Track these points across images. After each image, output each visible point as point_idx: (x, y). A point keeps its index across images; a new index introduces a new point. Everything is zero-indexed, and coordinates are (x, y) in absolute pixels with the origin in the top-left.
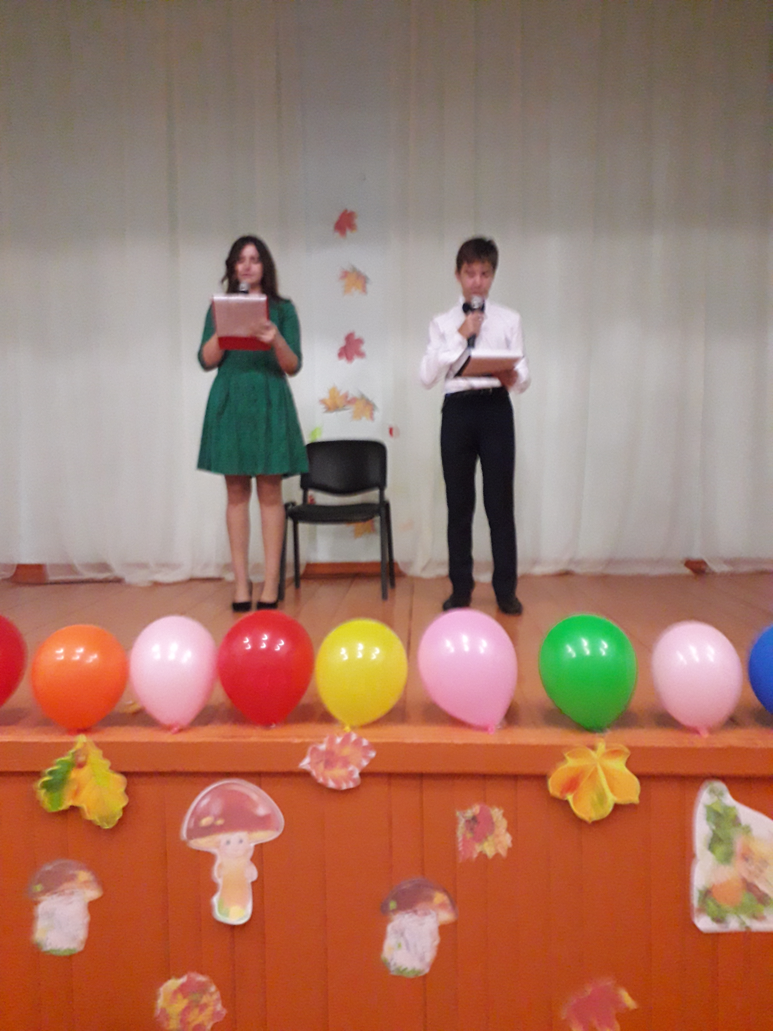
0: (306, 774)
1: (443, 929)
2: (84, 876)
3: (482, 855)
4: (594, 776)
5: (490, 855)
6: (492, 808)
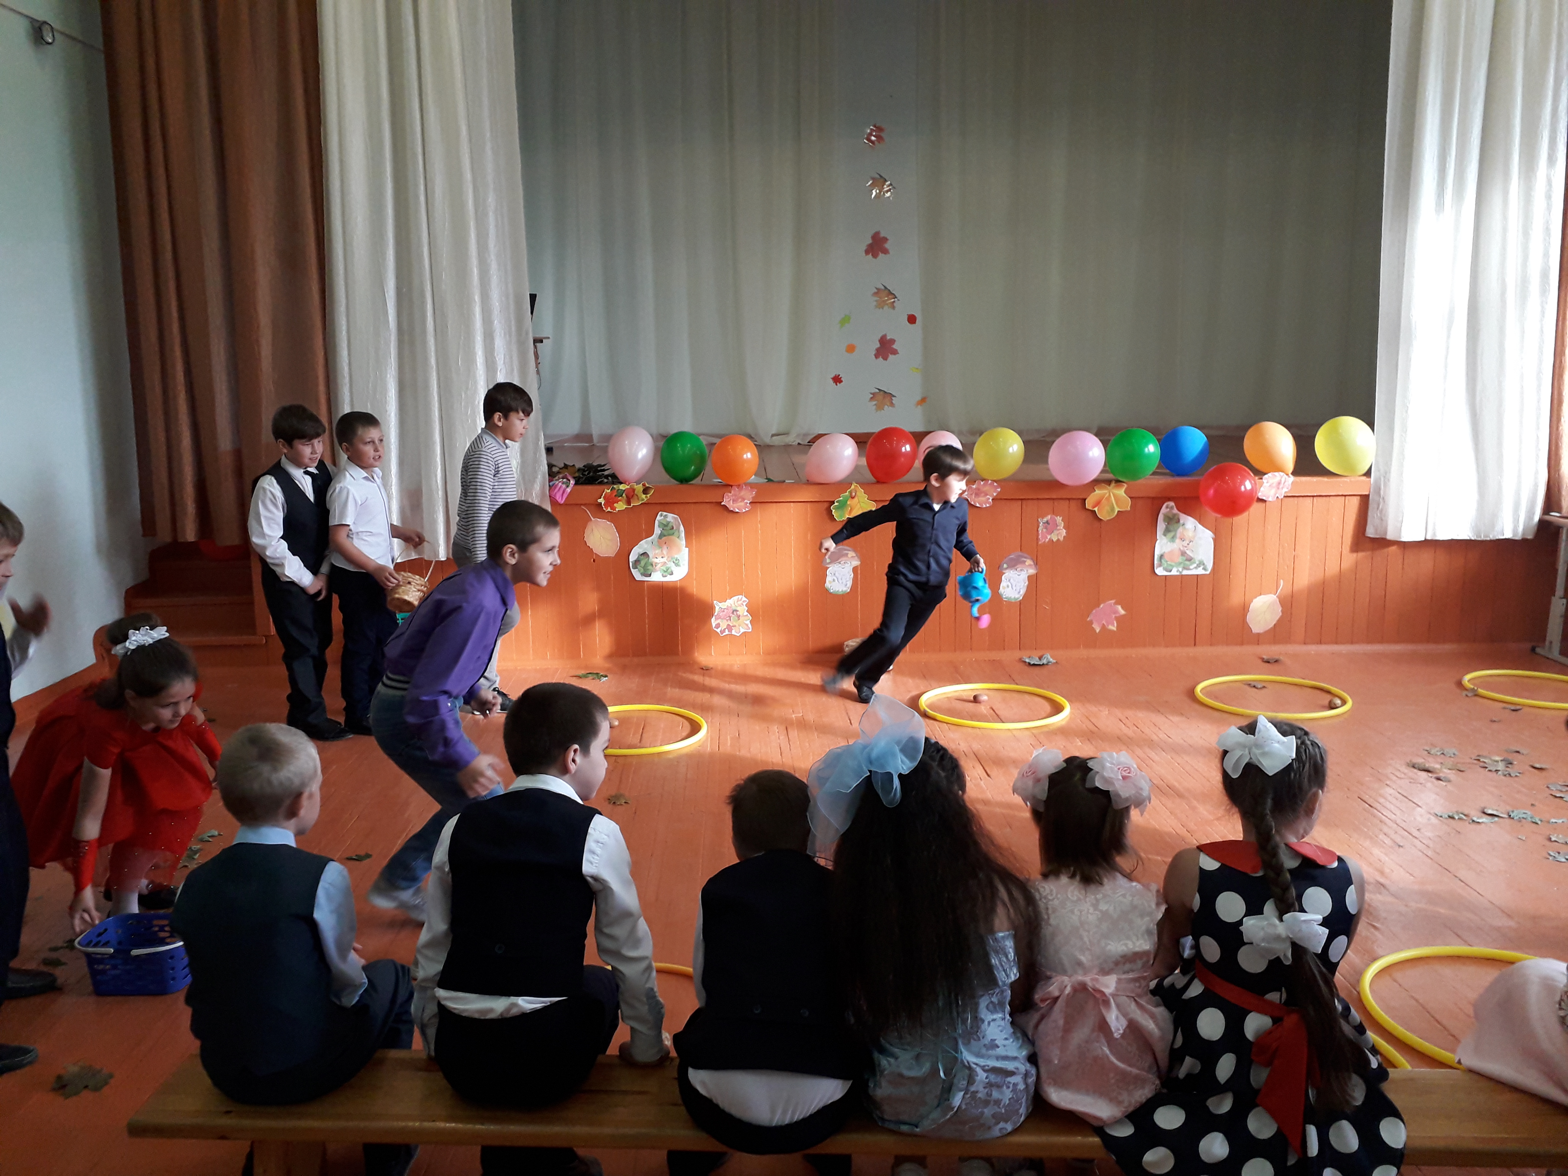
1: (1030, 578)
2: (852, 555)
3: (1051, 541)
4: (1109, 498)
5: (1055, 540)
6: (1057, 516)
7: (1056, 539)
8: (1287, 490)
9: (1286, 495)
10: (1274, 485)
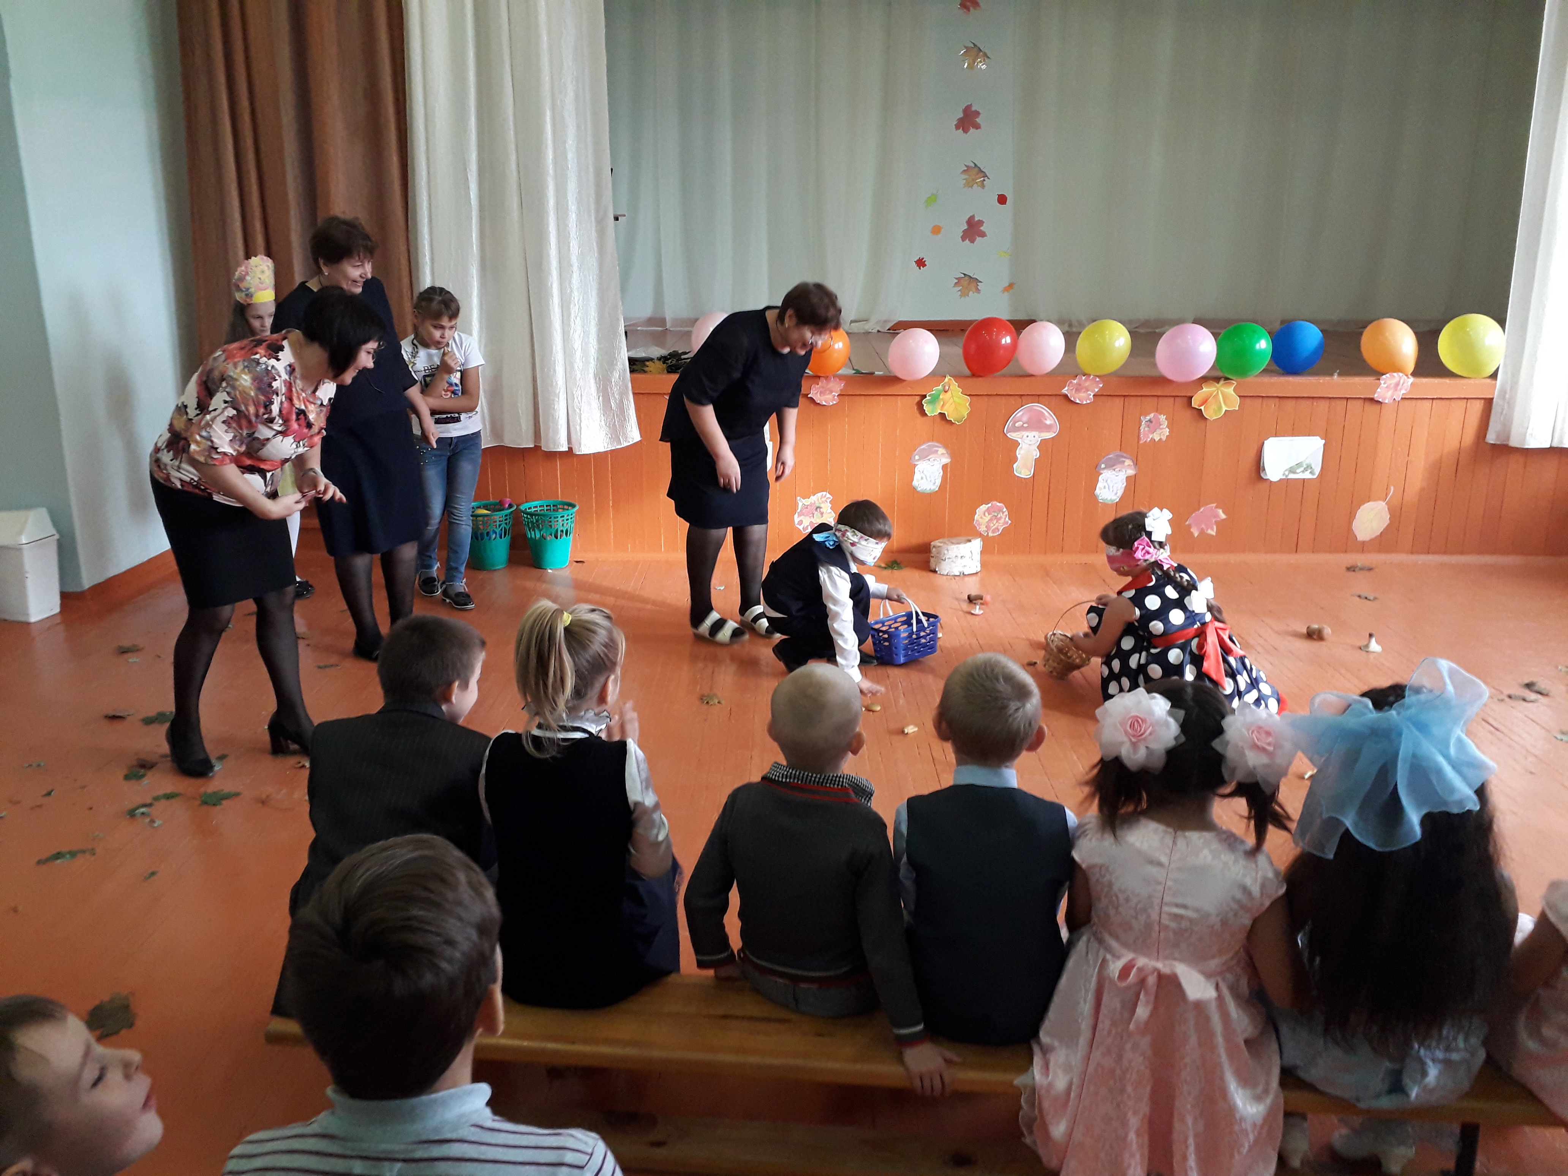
0: (1066, 396)
1: (1128, 479)
2: (942, 451)
3: (1153, 440)
4: (1217, 396)
5: (1157, 440)
6: (1161, 414)
7: (1159, 438)
8: (1405, 392)
9: (1403, 397)
10: (1392, 386)
